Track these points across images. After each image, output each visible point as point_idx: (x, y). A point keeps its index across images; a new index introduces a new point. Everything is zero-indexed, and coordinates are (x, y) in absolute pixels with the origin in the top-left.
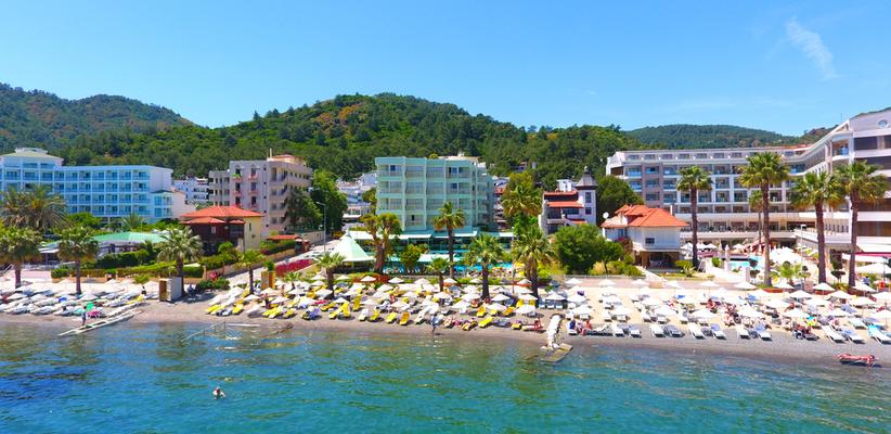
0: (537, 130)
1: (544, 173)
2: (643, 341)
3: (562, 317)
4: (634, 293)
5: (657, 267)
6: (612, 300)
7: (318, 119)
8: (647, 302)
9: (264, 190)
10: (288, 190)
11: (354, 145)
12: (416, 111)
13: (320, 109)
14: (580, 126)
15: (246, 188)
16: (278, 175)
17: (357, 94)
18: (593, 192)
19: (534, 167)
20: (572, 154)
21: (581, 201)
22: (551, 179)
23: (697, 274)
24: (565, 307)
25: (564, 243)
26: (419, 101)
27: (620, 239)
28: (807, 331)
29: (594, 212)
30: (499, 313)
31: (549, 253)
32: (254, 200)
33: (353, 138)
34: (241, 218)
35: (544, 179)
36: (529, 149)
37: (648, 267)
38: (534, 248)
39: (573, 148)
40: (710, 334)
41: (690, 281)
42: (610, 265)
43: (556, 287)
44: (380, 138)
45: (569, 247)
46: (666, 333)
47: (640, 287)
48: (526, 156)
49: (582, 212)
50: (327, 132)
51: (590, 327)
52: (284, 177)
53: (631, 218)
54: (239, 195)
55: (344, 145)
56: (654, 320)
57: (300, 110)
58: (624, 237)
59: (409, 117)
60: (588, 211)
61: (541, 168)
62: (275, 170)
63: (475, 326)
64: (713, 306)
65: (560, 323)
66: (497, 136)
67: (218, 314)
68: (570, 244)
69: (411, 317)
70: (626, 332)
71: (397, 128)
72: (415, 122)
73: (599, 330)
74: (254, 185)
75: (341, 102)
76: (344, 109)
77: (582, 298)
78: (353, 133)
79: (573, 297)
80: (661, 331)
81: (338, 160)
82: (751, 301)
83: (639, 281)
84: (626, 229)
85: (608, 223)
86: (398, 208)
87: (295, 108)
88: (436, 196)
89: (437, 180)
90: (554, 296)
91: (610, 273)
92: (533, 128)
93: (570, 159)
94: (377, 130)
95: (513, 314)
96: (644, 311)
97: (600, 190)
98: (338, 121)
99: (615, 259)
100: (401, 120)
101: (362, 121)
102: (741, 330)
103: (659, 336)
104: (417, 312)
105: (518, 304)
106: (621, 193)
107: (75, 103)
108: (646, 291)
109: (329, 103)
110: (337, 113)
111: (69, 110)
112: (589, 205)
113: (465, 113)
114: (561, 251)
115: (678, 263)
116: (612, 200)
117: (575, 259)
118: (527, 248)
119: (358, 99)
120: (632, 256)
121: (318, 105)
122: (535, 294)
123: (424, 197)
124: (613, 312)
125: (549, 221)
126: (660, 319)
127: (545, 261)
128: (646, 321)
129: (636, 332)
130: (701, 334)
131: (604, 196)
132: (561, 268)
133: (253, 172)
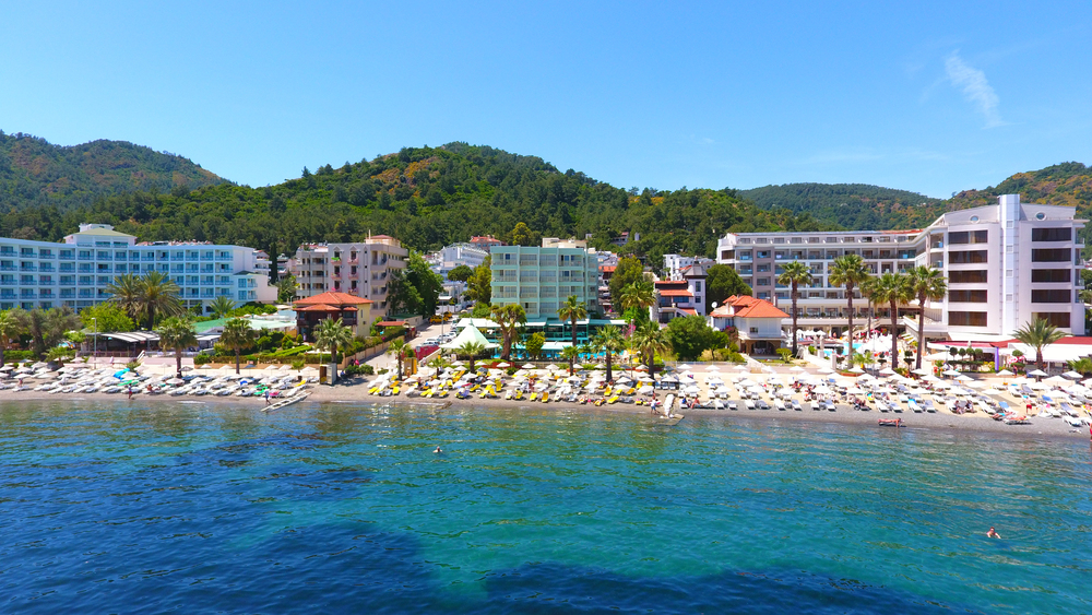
0: (640, 193)
1: (649, 246)
2: (740, 411)
3: (675, 395)
4: (734, 377)
5: (759, 354)
6: (716, 381)
7: (380, 177)
8: (745, 383)
9: (365, 274)
10: (388, 275)
11: (425, 210)
12: (497, 168)
13: (382, 164)
14: (690, 189)
15: (346, 271)
16: (379, 257)
17: (426, 146)
18: (703, 282)
19: (636, 239)
20: (680, 224)
21: (691, 290)
22: (657, 254)
23: (795, 361)
24: (677, 388)
25: (676, 333)
26: (496, 152)
27: (727, 328)
28: (863, 404)
29: (703, 300)
30: (622, 393)
31: (664, 342)
32: (354, 284)
33: (423, 201)
34: (354, 305)
35: (648, 254)
36: (631, 216)
37: (752, 354)
38: (651, 338)
39: (681, 217)
40: (791, 407)
41: (787, 367)
42: (717, 352)
43: (670, 371)
44: (455, 201)
45: (680, 337)
46: (757, 407)
47: (740, 371)
48: (628, 225)
49: (692, 301)
50: (392, 193)
51: (698, 402)
52: (384, 261)
53: (738, 308)
54: (338, 279)
55: (413, 211)
56: (749, 397)
57: (358, 165)
58: (730, 327)
59: (489, 174)
60: (698, 300)
61: (644, 240)
62: (375, 254)
63: (604, 403)
64: (797, 386)
65: (674, 400)
66: (593, 201)
67: (380, 395)
68: (681, 333)
69: (550, 396)
70: (726, 406)
71: (475, 188)
72: (496, 180)
73: (704, 404)
74: (354, 269)
75: (407, 156)
76: (411, 165)
77: (692, 381)
78: (423, 195)
79: (683, 378)
80: (753, 405)
81: (409, 229)
82: (829, 383)
83: (740, 367)
84: (733, 318)
85: (717, 312)
86: (513, 296)
87: (352, 163)
88: (549, 284)
89: (550, 268)
90: (668, 378)
91: (717, 360)
92: (635, 189)
93: (678, 230)
94: (451, 191)
95: (634, 394)
96: (742, 390)
97: (709, 278)
98: (404, 180)
99: (722, 346)
100: (479, 179)
101: (433, 181)
102: (814, 404)
103: (751, 408)
104: (554, 392)
105: (638, 386)
106: (729, 282)
107: (70, 149)
108: (745, 374)
109: (392, 157)
110: (403, 170)
111: (62, 159)
112: (699, 294)
113: (553, 169)
114: (673, 340)
115: (778, 351)
116: (721, 289)
117: (687, 347)
118: (645, 339)
119: (426, 153)
120: (738, 345)
121: (380, 160)
122: (652, 377)
123: (537, 285)
124: (718, 391)
125: (660, 310)
126: (754, 396)
127: (660, 349)
128: (743, 398)
129: (734, 406)
130: (783, 406)
131: (713, 285)
132: (673, 355)
133: (354, 255)
